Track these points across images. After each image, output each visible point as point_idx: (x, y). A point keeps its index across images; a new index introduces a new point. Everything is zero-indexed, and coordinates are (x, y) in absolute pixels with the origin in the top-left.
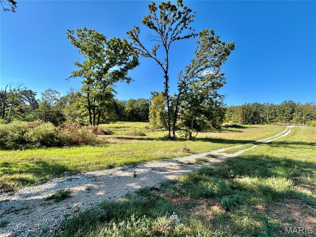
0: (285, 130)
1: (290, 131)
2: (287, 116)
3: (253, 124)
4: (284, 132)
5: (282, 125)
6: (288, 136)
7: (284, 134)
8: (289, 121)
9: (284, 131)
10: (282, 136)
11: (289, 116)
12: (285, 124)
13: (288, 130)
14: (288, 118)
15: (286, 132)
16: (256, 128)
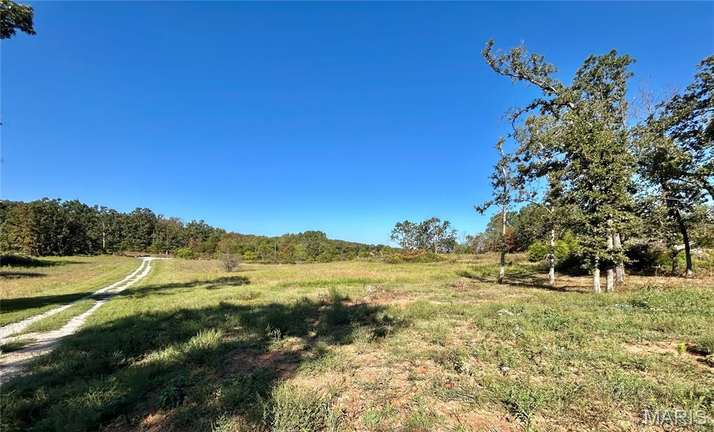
0: (140, 265)
1: (149, 268)
2: (142, 238)
3: (69, 255)
4: (139, 269)
5: (133, 257)
6: (150, 277)
7: (140, 273)
8: (145, 248)
9: (139, 267)
10: (139, 277)
11: (145, 239)
12: (139, 254)
13: (146, 265)
14: (143, 243)
15: (143, 270)
16: (79, 265)
